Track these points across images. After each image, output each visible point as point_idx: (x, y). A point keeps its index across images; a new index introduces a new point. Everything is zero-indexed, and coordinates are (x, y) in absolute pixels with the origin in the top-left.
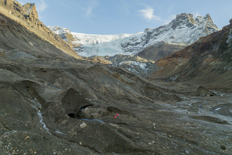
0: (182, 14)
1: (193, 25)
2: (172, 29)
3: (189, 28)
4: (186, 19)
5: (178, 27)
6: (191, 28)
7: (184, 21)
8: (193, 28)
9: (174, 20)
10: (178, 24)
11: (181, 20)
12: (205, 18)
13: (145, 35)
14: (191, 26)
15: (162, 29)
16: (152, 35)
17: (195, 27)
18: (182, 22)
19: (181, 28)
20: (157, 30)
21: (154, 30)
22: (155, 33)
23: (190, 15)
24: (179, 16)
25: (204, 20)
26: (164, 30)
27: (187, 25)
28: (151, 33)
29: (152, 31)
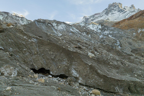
0: (113, 3)
1: (124, 11)
2: (105, 15)
3: (121, 13)
4: (117, 7)
5: (110, 13)
6: (122, 13)
7: (115, 8)
8: (124, 13)
9: (106, 9)
10: (111, 11)
11: (112, 8)
12: (130, 8)
13: (83, 21)
14: (122, 12)
15: (97, 16)
16: (89, 20)
17: (126, 12)
18: (113, 9)
19: (113, 14)
20: (93, 16)
21: (91, 17)
22: (92, 18)
23: (120, 3)
24: (111, 5)
25: (130, 9)
26: (99, 16)
27: (118, 11)
28: (88, 19)
29: (89, 18)
